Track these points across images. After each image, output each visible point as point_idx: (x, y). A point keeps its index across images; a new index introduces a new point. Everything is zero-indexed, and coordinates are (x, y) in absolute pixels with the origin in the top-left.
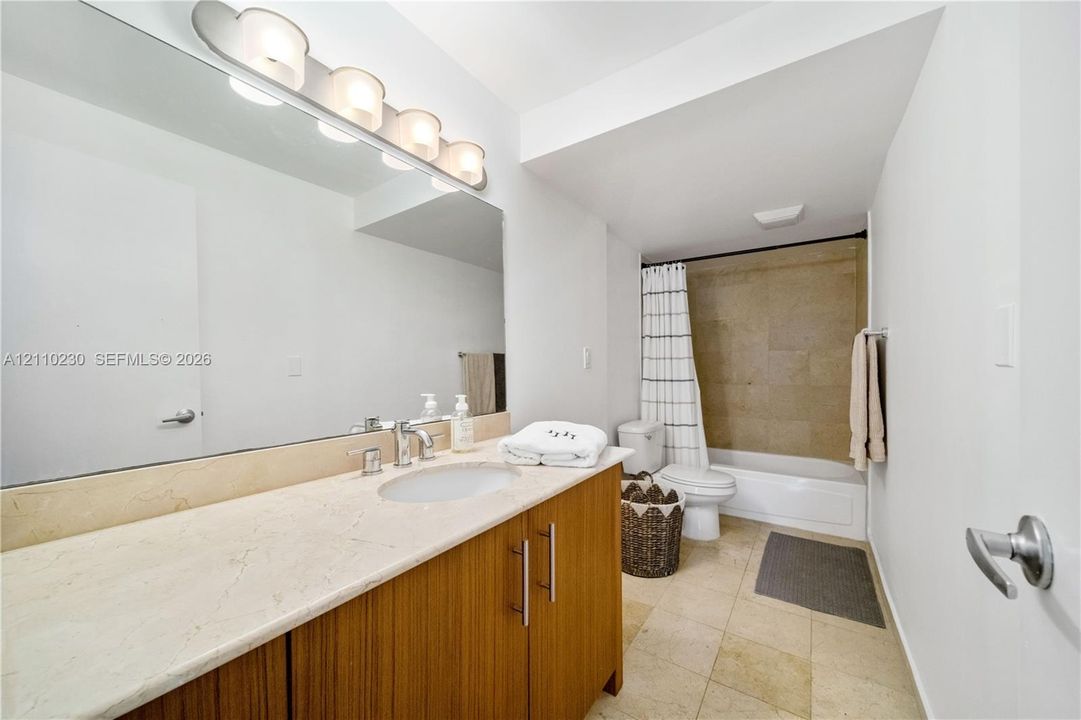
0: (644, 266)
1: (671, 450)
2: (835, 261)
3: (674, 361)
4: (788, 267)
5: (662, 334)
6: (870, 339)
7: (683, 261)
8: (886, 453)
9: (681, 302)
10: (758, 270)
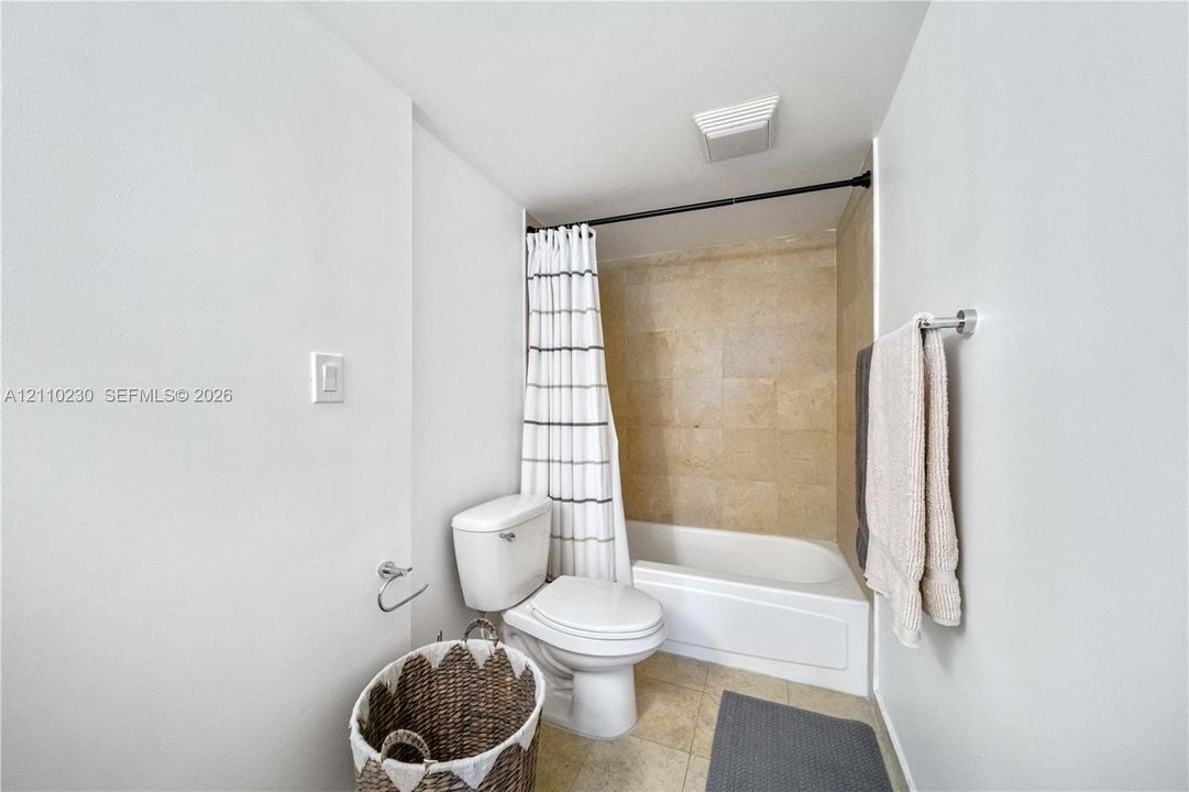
0: (530, 230)
1: (568, 543)
2: (809, 249)
3: (574, 389)
4: (746, 256)
5: (557, 346)
6: (931, 336)
7: (591, 224)
8: (963, 606)
9: (586, 292)
10: (709, 259)
